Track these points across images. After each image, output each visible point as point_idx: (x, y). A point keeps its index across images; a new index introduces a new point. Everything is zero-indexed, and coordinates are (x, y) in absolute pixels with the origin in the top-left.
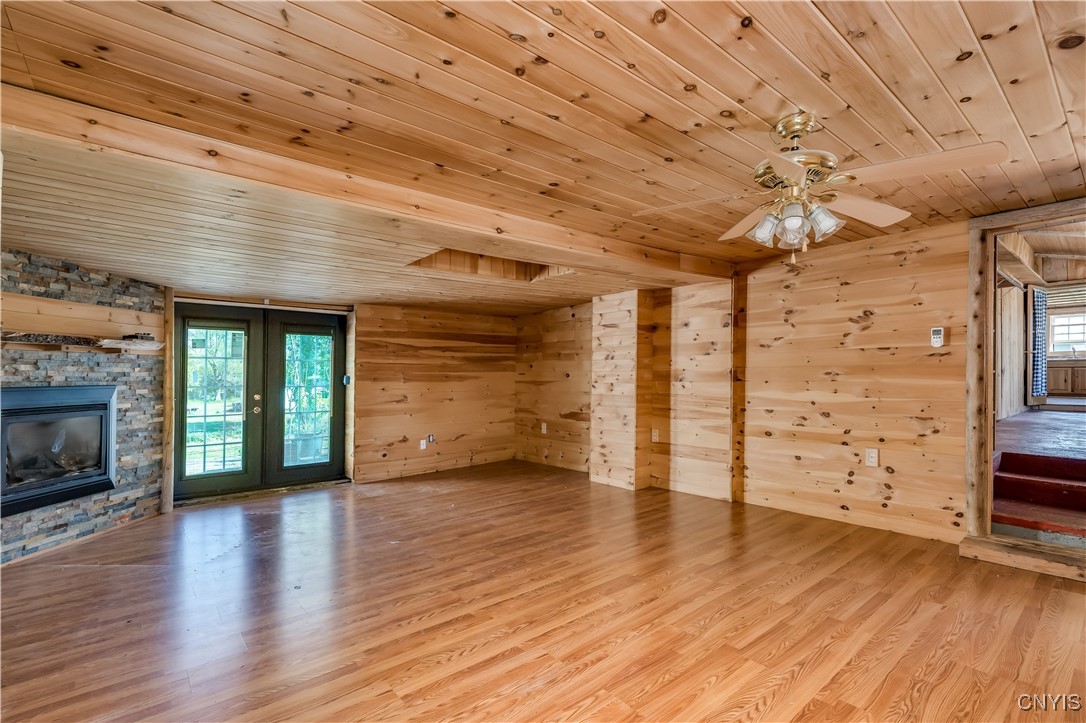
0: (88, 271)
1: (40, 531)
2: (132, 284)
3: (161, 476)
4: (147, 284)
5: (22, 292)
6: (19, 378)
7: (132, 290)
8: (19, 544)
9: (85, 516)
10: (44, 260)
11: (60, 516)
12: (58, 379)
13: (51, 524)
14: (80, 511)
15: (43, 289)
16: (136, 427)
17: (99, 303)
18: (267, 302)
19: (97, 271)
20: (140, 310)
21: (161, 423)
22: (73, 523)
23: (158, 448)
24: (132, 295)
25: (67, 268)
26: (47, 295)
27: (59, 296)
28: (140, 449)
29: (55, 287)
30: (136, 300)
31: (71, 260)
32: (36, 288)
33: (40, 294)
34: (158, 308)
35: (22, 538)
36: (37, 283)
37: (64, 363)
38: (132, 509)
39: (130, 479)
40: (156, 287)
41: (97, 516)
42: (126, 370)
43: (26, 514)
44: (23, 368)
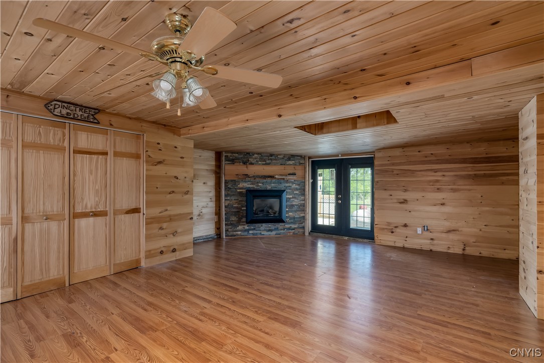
0: (277, 155)
1: (265, 230)
2: (292, 157)
3: (304, 222)
4: (297, 156)
5: (260, 164)
6: (259, 187)
7: (291, 159)
8: (259, 232)
9: (277, 229)
10: (264, 154)
11: (270, 227)
12: (269, 188)
13: (268, 229)
14: (276, 227)
15: (264, 163)
16: (294, 204)
17: (281, 164)
18: (340, 155)
19: (280, 155)
20: (295, 165)
21: (304, 203)
22: (274, 230)
23: (303, 212)
24: (292, 160)
25: (271, 155)
26: (266, 164)
27: (269, 164)
28: (296, 211)
29: (268, 162)
30: (294, 162)
31: (272, 153)
32: (263, 163)
33: (264, 164)
34: (302, 163)
35: (260, 230)
36: (263, 161)
37: (271, 183)
38: (293, 231)
39: (292, 221)
40: (301, 156)
41: (281, 230)
42: (290, 185)
43: (261, 224)
44: (260, 184)
